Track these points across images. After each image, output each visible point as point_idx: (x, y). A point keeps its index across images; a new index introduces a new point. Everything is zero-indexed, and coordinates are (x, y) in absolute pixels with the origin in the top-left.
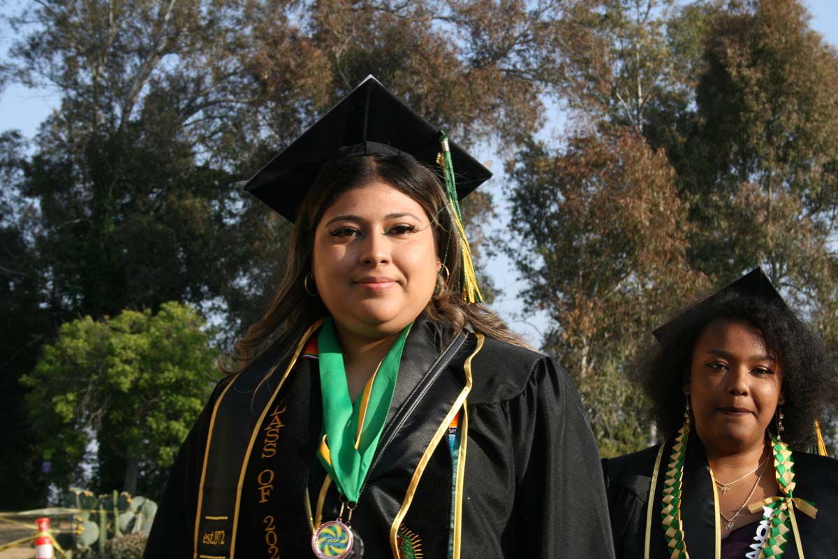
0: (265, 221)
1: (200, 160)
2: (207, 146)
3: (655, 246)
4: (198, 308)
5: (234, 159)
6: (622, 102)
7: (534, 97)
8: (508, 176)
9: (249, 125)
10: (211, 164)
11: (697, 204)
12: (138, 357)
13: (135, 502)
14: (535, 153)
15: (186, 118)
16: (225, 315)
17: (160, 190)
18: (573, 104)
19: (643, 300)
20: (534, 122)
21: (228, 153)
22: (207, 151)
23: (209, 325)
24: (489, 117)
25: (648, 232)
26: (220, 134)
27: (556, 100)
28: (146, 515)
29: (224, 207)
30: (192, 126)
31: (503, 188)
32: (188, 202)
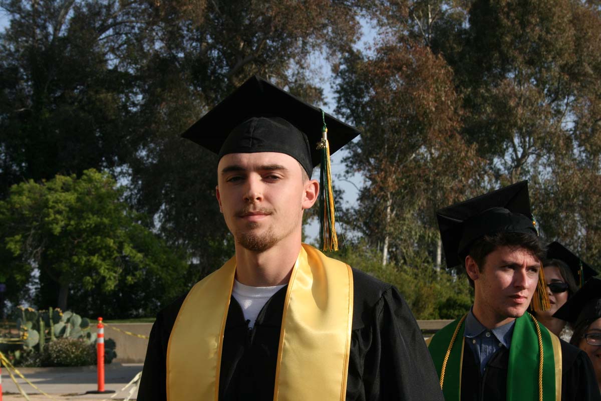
0: (158, 110)
1: (111, 65)
2: (116, 54)
3: (439, 126)
4: (111, 172)
5: (136, 64)
6: (417, 21)
7: (353, 19)
8: (334, 75)
9: (146, 40)
10: (119, 68)
11: (469, 95)
12: (67, 209)
13: (65, 316)
14: (353, 59)
15: (101, 35)
16: (130, 178)
17: (82, 87)
18: (381, 23)
19: (430, 165)
20: (353, 36)
21: (131, 60)
22: (116, 58)
23: (118, 185)
24: (320, 33)
25: (434, 116)
26: (126, 46)
27: (369, 21)
28: (73, 325)
29: (129, 99)
30: (105, 40)
31: (330, 84)
32: (102, 96)
